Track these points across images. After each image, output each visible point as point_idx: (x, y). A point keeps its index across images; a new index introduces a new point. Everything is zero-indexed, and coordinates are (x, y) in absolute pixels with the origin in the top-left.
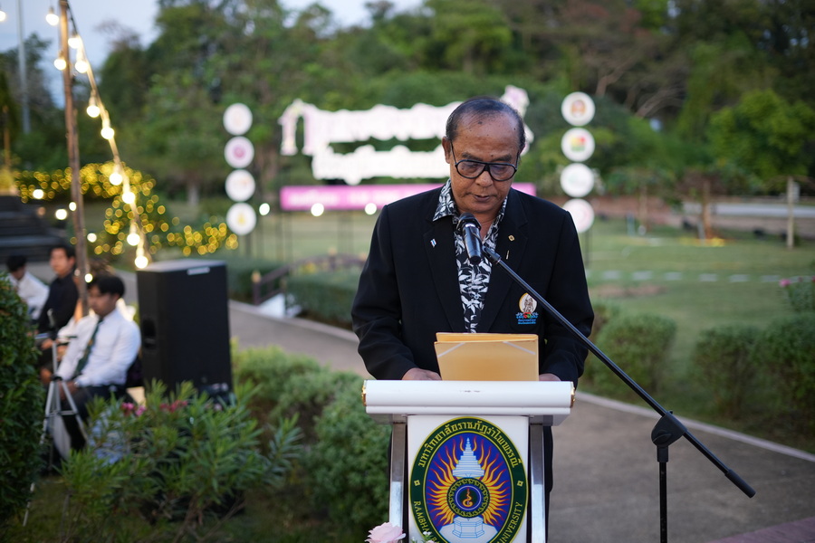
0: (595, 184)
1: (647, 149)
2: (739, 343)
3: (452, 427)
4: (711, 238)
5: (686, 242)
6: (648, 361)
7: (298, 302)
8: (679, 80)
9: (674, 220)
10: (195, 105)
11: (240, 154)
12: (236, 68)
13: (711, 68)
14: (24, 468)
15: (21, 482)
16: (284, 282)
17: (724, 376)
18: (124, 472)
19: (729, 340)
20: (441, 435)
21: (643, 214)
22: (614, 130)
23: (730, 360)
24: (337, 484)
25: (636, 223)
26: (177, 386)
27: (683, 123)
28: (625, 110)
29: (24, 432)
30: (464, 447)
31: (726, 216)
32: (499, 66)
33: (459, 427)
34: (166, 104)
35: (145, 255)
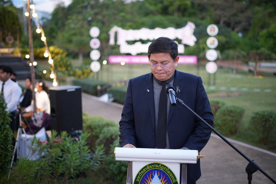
0: (218, 56)
1: (237, 43)
2: (267, 117)
3: (150, 166)
4: (259, 75)
5: (250, 77)
6: (234, 122)
7: (113, 96)
8: (249, 19)
9: (245, 68)
10: (82, 26)
11: (95, 44)
12: (96, 14)
13: (260, 15)
14: (4, 162)
15: (3, 167)
16: (108, 89)
17: (261, 129)
18: (39, 165)
19: (263, 116)
20: (145, 169)
21: (235, 66)
22: (225, 36)
23: (263, 124)
24: (117, 170)
25: (232, 70)
26: (61, 133)
27: (250, 34)
28: (230, 30)
29: (5, 149)
30: (154, 174)
31: (264, 67)
32: (186, 14)
33: (152, 166)
34: (72, 26)
35: (57, 81)
